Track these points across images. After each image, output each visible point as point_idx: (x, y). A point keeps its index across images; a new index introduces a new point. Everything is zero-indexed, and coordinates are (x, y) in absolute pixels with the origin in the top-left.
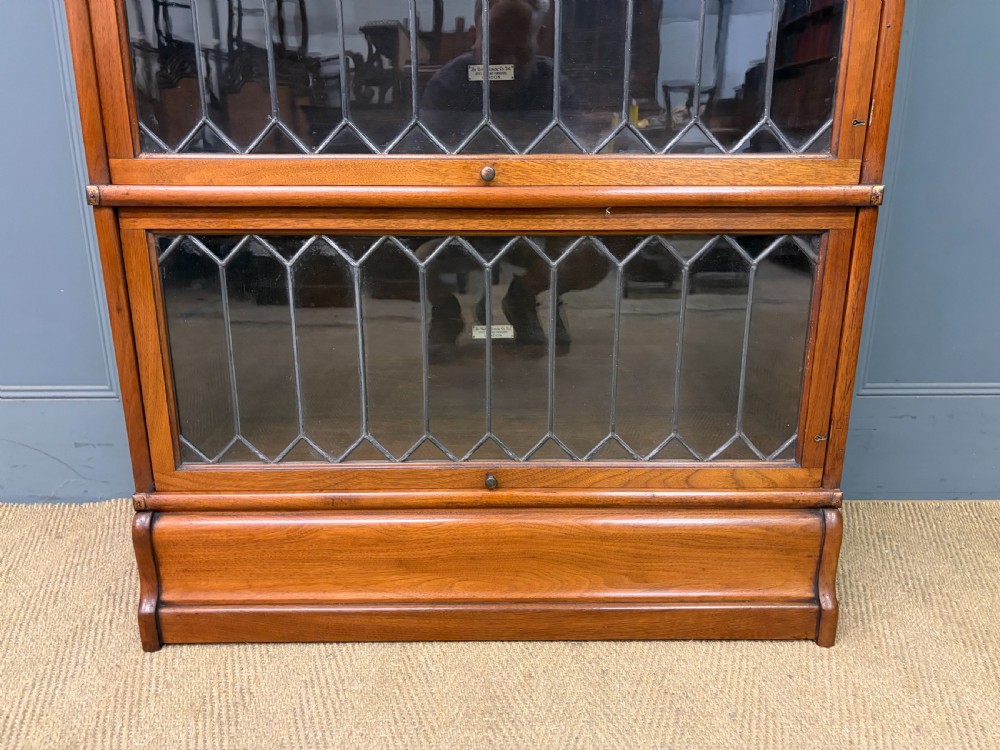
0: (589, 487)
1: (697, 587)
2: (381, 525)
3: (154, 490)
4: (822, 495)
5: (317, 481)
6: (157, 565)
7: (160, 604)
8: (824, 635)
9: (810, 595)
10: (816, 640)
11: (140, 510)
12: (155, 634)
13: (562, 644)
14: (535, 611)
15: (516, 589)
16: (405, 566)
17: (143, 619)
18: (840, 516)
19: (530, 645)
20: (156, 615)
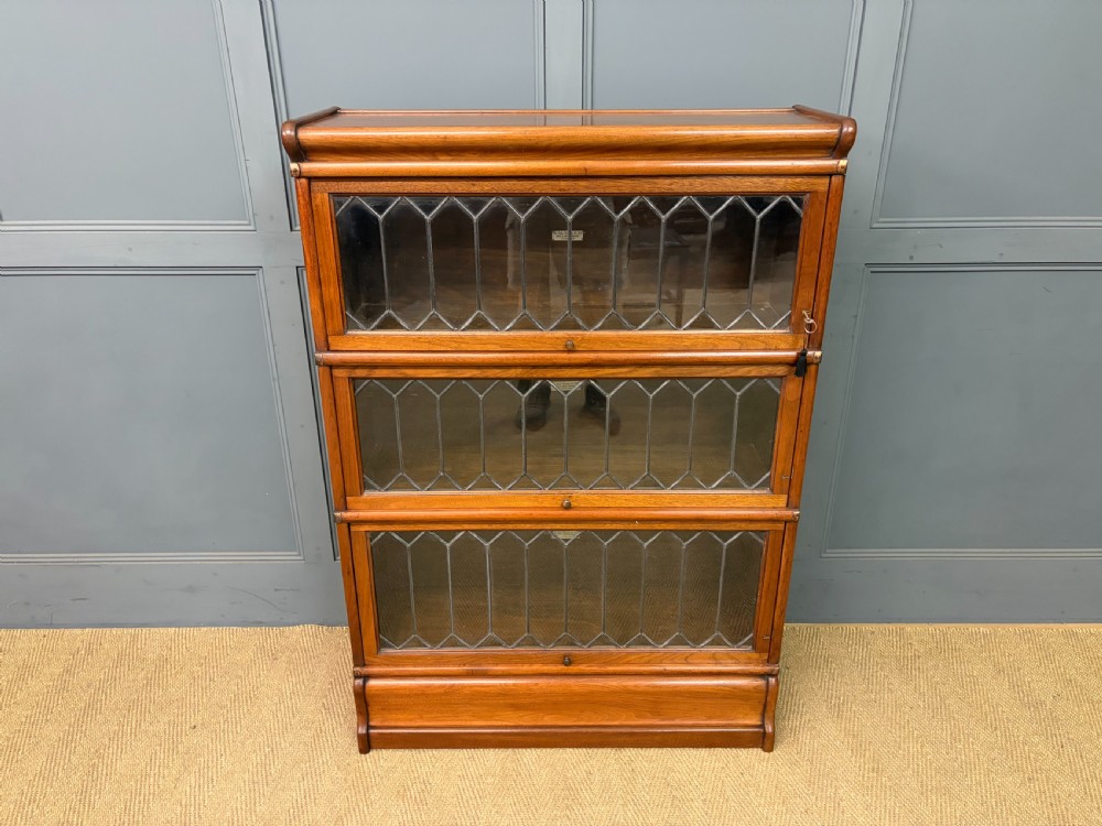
0: (628, 663)
1: (691, 717)
2: (501, 685)
3: (364, 665)
4: (767, 669)
5: (462, 660)
6: (367, 705)
7: (369, 727)
8: (767, 746)
9: (759, 723)
10: (762, 748)
11: (357, 677)
12: (366, 744)
13: (609, 750)
14: (593, 733)
15: (582, 720)
16: (516, 707)
17: (360, 737)
18: (777, 680)
19: (590, 751)
20: (368, 734)
